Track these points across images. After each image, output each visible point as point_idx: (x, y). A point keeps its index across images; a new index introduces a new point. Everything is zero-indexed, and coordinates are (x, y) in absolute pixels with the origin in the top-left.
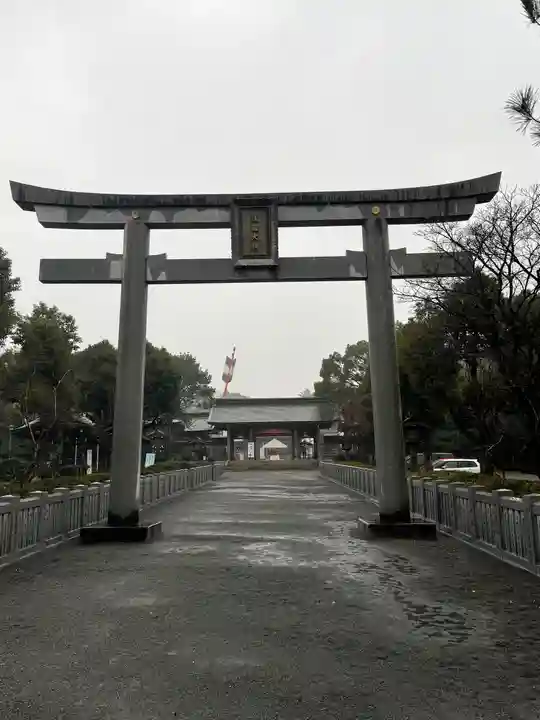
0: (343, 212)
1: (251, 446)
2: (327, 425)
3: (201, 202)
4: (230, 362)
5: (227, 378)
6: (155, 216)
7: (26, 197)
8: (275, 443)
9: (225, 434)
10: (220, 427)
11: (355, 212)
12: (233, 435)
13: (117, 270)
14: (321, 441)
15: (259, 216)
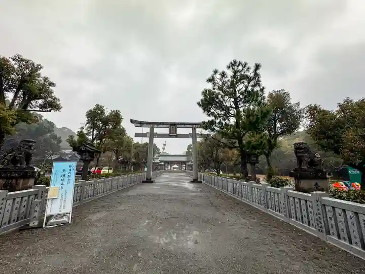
0: (188, 126)
1: (169, 166)
2: (188, 162)
3: (163, 124)
4: (164, 145)
5: (164, 149)
6: (155, 126)
7: (132, 121)
8: (175, 166)
9: (163, 163)
10: (162, 162)
11: (191, 126)
12: (165, 164)
13: (148, 135)
14: (187, 166)
15: (174, 126)
